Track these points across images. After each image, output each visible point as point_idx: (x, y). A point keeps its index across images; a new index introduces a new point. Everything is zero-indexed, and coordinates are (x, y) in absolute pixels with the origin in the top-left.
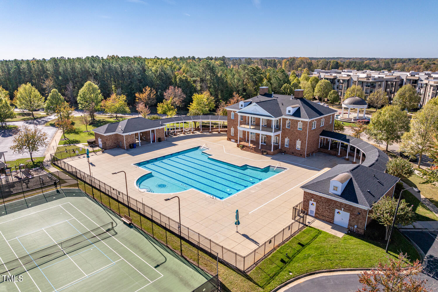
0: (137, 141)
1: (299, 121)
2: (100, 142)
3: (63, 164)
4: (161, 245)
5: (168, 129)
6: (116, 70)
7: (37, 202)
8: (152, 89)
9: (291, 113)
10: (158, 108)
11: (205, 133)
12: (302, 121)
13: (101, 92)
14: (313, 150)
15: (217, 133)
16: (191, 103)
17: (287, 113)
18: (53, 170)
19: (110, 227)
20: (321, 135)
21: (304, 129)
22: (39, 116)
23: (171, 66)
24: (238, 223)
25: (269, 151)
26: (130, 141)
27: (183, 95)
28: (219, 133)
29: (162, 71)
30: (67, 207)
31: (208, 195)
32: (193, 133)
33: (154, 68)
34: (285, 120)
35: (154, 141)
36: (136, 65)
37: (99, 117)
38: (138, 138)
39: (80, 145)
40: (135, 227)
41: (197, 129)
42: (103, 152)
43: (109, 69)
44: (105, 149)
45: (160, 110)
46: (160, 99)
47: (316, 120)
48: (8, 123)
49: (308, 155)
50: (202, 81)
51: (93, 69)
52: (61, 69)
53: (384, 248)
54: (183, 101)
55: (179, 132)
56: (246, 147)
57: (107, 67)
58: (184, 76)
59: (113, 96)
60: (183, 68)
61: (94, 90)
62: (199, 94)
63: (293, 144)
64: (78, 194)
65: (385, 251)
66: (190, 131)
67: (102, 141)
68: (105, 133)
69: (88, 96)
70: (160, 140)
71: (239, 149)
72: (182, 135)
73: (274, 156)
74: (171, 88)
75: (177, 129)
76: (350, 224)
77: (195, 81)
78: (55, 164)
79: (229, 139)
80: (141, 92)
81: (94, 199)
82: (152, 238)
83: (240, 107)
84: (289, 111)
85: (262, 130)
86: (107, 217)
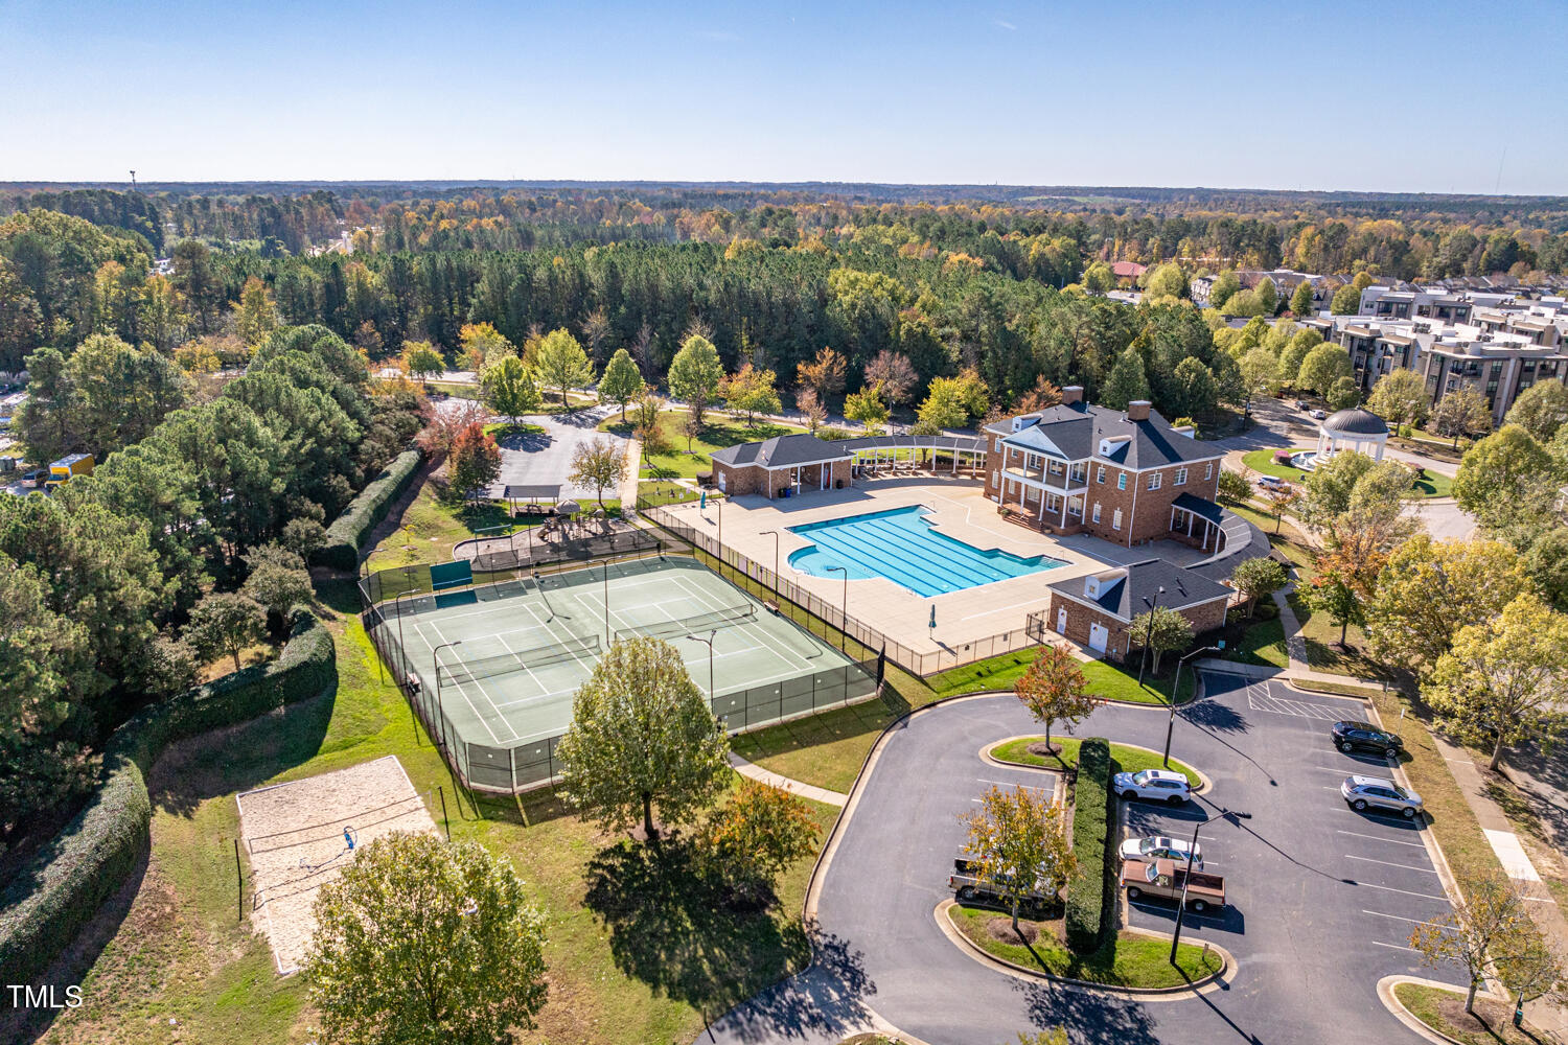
0: (793, 484)
1: (1121, 470)
2: (722, 479)
3: (661, 516)
4: (818, 639)
5: (862, 462)
6: (757, 300)
7: (635, 570)
8: (839, 354)
9: (1108, 454)
10: (846, 406)
11: (941, 477)
12: (1126, 472)
13: (721, 361)
14: (1152, 532)
15: (969, 478)
16: (925, 400)
17: (1101, 452)
18: (642, 524)
19: (749, 612)
20: (1175, 502)
21: (1129, 487)
22: (578, 405)
23: (892, 292)
24: (933, 625)
25: (1055, 527)
26: (781, 482)
27: (910, 376)
28: (973, 478)
29: (866, 308)
30: (681, 581)
31: (903, 588)
32: (915, 474)
33: (847, 298)
34: (1095, 465)
35: (827, 486)
36: (804, 287)
37: (714, 417)
38: (795, 477)
39: (681, 482)
40: (783, 616)
41: (926, 466)
42: (728, 500)
43: (740, 297)
44: (731, 494)
45: (850, 409)
46: (855, 381)
47: (1159, 471)
48: (524, 419)
49: (1136, 543)
50: (966, 337)
51: (702, 294)
52: (625, 288)
53: (1137, 678)
54: (909, 390)
55: (885, 469)
56: (1015, 514)
57: (735, 290)
58: (919, 325)
59: (747, 369)
60: (923, 297)
61: (706, 356)
62: (945, 379)
63: (1107, 517)
64: (696, 566)
65: (1137, 683)
66: (909, 468)
67: (726, 478)
68: (734, 463)
69: (691, 369)
70: (839, 485)
71: (1001, 516)
72: (890, 477)
73: (1064, 539)
74: (885, 354)
75: (881, 461)
76: (1108, 648)
77: (946, 338)
78: (644, 515)
79: (988, 495)
80: (811, 359)
81: (720, 575)
82: (806, 630)
83: (1014, 428)
84: (1105, 450)
85: (1047, 483)
86: (742, 600)
